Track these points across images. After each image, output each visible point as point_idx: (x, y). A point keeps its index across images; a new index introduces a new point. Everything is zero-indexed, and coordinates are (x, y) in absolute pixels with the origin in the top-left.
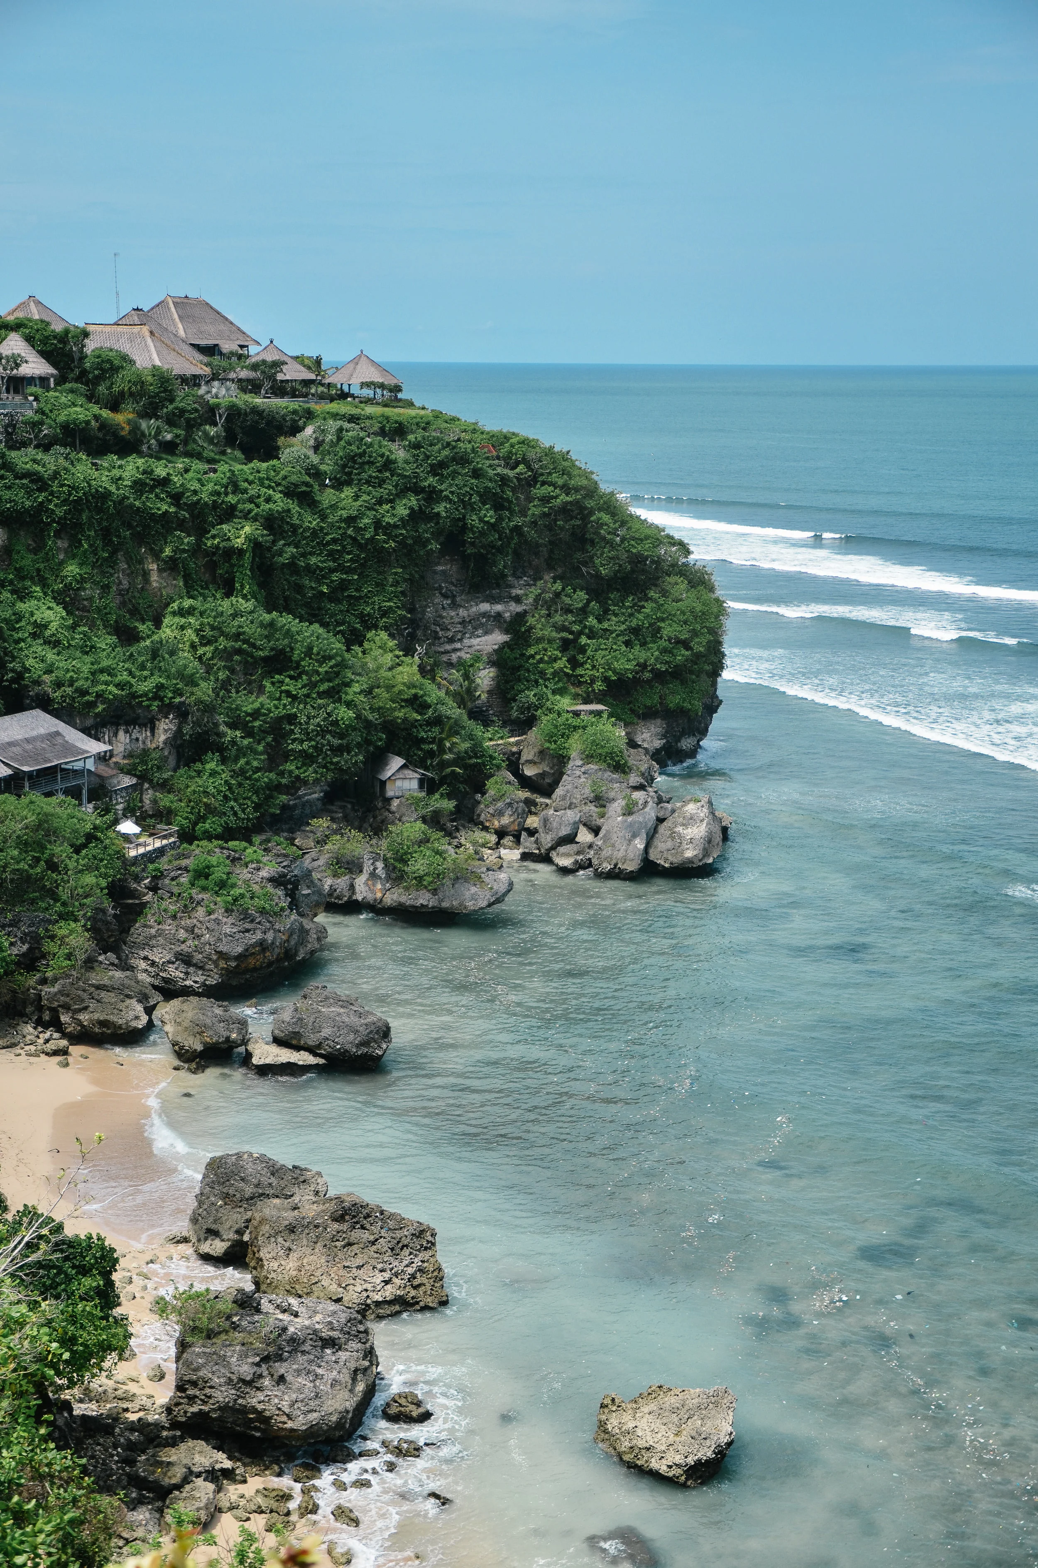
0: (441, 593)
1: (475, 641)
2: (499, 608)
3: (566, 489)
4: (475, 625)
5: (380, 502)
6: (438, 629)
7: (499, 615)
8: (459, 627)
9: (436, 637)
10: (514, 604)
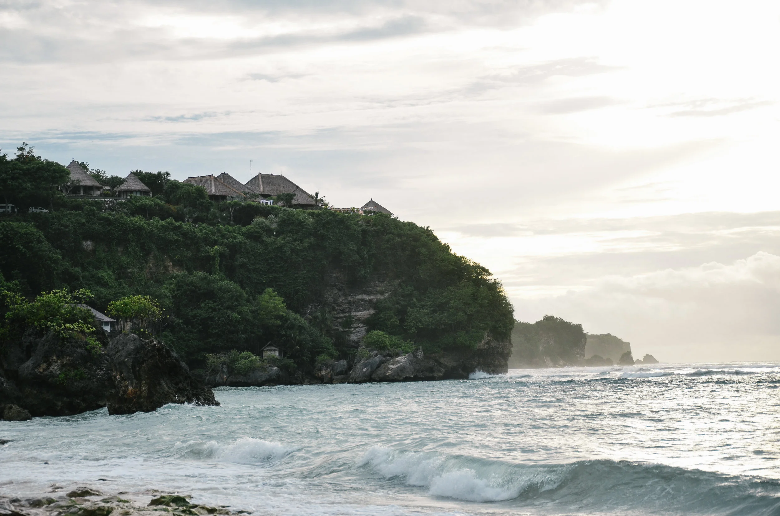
0: (337, 288)
1: (358, 314)
2: (372, 297)
3: (399, 235)
4: (358, 305)
5: (295, 240)
6: (335, 305)
7: (371, 301)
8: (347, 305)
9: (334, 309)
10: (380, 296)
